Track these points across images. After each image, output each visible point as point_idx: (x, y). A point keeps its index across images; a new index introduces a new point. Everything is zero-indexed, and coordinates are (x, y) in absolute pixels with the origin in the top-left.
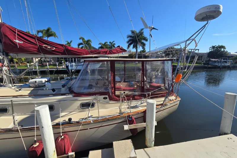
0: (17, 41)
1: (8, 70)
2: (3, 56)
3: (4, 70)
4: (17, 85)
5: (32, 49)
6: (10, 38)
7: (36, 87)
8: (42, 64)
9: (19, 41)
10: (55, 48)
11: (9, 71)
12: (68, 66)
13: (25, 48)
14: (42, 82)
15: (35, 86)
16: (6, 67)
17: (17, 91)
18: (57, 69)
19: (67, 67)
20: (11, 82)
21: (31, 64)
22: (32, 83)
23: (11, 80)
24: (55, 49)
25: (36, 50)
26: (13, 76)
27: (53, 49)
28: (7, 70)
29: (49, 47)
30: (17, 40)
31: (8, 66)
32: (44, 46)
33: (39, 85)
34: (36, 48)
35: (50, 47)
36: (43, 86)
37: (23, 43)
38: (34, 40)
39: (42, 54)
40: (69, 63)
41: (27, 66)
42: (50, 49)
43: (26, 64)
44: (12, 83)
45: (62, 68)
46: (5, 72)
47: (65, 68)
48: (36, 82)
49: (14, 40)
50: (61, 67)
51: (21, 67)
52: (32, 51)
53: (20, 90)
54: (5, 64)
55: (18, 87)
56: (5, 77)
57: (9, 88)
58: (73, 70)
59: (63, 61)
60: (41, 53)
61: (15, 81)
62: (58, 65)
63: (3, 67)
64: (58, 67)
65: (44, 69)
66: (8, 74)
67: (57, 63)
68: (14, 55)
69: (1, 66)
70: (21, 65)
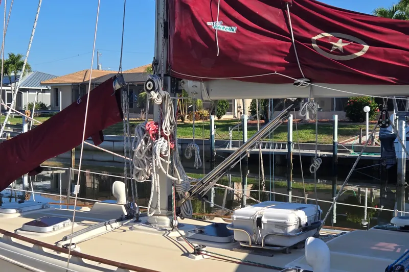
0: (218, 26)
1: (168, 155)
2: (163, 93)
3: (158, 154)
4: (187, 221)
5: (267, 58)
6: (196, 15)
7: (256, 249)
9: (225, 24)
10: (366, 47)
11: (171, 159)
12: (393, 137)
13: (241, 56)
14: (284, 226)
15: (253, 243)
16: (166, 138)
17: (187, 254)
18: (333, 151)
19: (388, 142)
20: (169, 207)
21: (224, 117)
22: (243, 225)
23: (173, 197)
24: (368, 52)
25: (283, 61)
26: (181, 180)
27: (359, 54)
28: (166, 152)
29: (340, 44)
30: (218, 22)
31: (172, 138)
32: (318, 42)
33: (270, 241)
34: (280, 53)
35: (345, 40)
36: (284, 251)
37: (238, 30)
38: (280, 11)
39: (302, 81)
40: (401, 118)
41: (209, 127)
42: (345, 52)
43: (206, 118)
44: (174, 212)
45: (357, 149)
46: (159, 163)
47: (373, 150)
48: (259, 221)
49: (209, 24)
50: (354, 141)
52: (264, 67)
53: (198, 252)
54: (164, 128)
55: (191, 234)
56: (156, 182)
57: (160, 235)
59: (367, 109)
60: (301, 77)
61: (185, 204)
62: (339, 126)
63: (157, 138)
64: (336, 140)
65: (279, 148)
66: (165, 172)
67: (336, 118)
68: (196, 87)
69: (153, 135)
70: (187, 121)
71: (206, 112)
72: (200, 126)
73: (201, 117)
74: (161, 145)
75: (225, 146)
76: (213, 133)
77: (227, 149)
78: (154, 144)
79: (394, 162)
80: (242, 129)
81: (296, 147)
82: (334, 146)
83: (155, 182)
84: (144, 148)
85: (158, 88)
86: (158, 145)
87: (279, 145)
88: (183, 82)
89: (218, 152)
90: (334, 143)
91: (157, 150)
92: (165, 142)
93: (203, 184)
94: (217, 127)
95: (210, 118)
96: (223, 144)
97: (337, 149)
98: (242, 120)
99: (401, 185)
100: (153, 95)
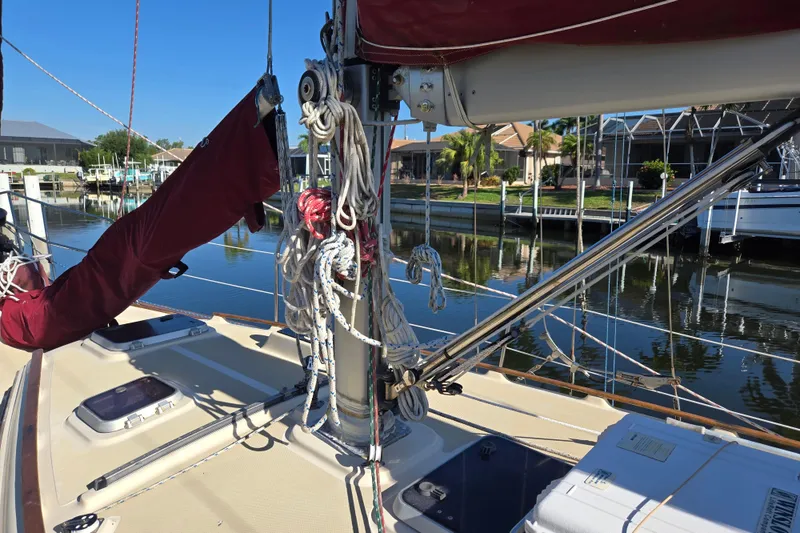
2: (338, 107)
3: (325, 279)
8: (558, 188)
16: (348, 233)
21: (515, 184)
28: (351, 271)
41: (500, 193)
43: (498, 184)
46: (334, 304)
51: (480, 195)
56: (324, 350)
58: (729, 231)
61: (407, 393)
62: (634, 193)
63: (327, 233)
64: (630, 207)
65: (563, 214)
66: (347, 327)
67: (632, 184)
68: (431, 86)
69: (315, 223)
70: (480, 187)
71: (497, 178)
72: (491, 191)
73: (494, 182)
74: (336, 252)
75: (514, 211)
76: (504, 199)
77: (516, 214)
78: (319, 249)
79: (695, 232)
80: (533, 196)
81: (587, 213)
82: (627, 214)
83: (320, 348)
84: (299, 256)
85: (328, 93)
86: (326, 254)
87: (569, 210)
88: (399, 78)
89: (507, 217)
90: (627, 210)
91: (322, 267)
92: (345, 244)
93: (449, 358)
94: (508, 193)
95: (501, 184)
96: (514, 209)
97: (630, 216)
98: (533, 186)
99: (703, 257)
100: (307, 113)
